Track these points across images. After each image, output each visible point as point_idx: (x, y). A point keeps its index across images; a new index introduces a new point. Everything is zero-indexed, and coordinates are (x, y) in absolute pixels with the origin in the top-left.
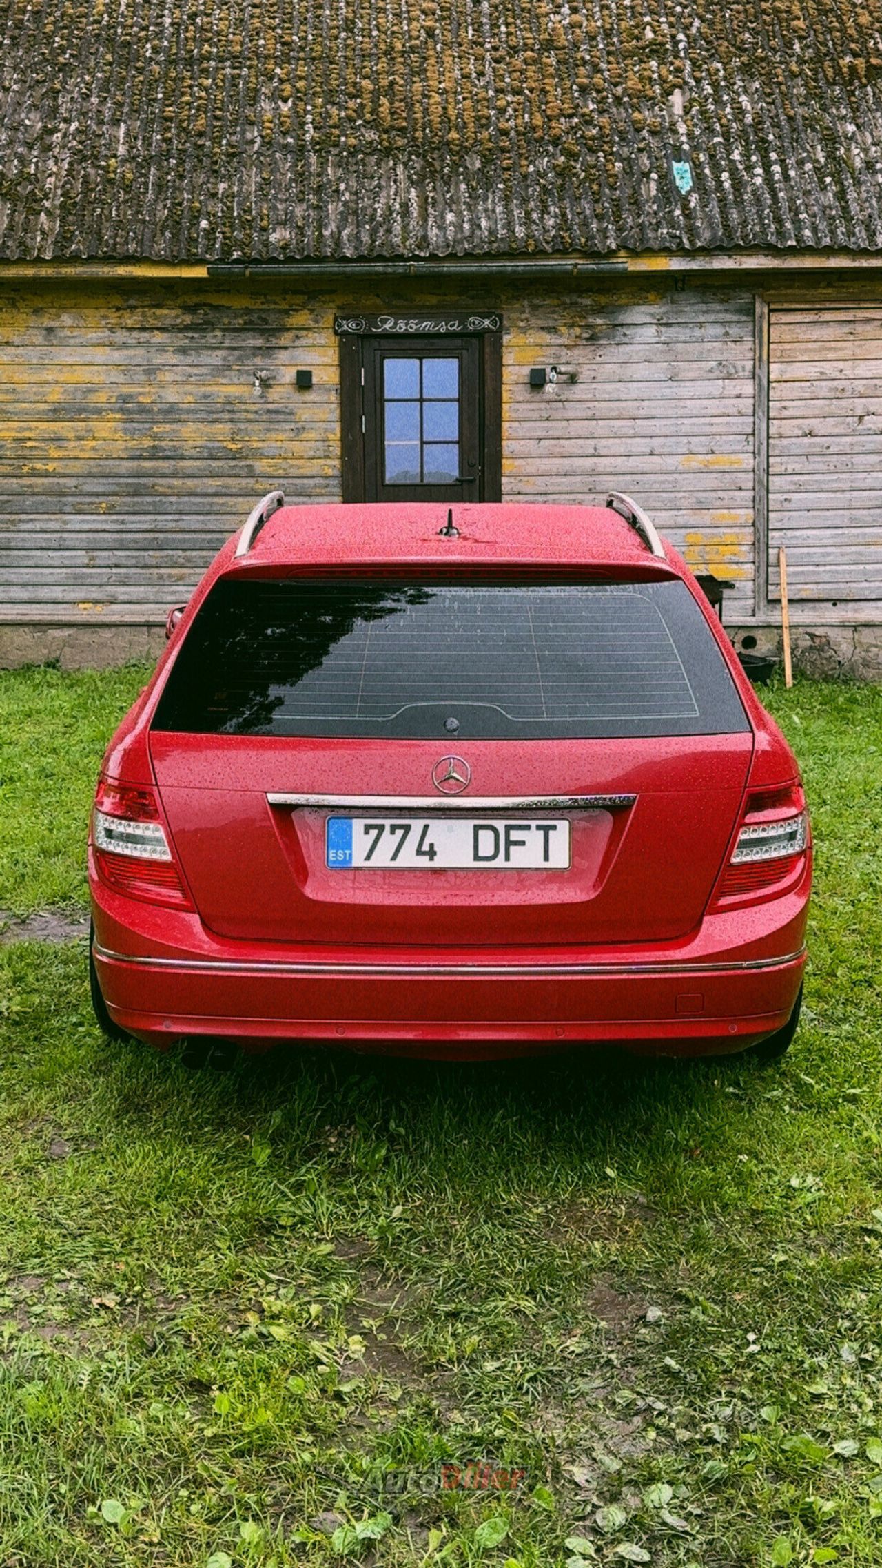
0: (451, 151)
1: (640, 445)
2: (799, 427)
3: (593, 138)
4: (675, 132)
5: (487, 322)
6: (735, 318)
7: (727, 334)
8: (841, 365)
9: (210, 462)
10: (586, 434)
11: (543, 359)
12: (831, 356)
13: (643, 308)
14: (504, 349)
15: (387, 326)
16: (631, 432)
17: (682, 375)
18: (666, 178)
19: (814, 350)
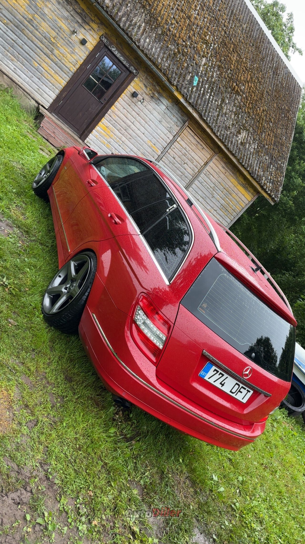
0: (157, 22)
1: (143, 129)
2: (174, 155)
3: (185, 52)
4: (200, 68)
5: (135, 71)
6: (181, 121)
7: (177, 122)
8: (190, 149)
9: (44, 38)
10: (134, 117)
11: (139, 91)
12: (190, 146)
13: (167, 102)
14: (133, 81)
15: (113, 49)
16: (143, 125)
17: (162, 123)
18: (192, 77)
19: (188, 141)
